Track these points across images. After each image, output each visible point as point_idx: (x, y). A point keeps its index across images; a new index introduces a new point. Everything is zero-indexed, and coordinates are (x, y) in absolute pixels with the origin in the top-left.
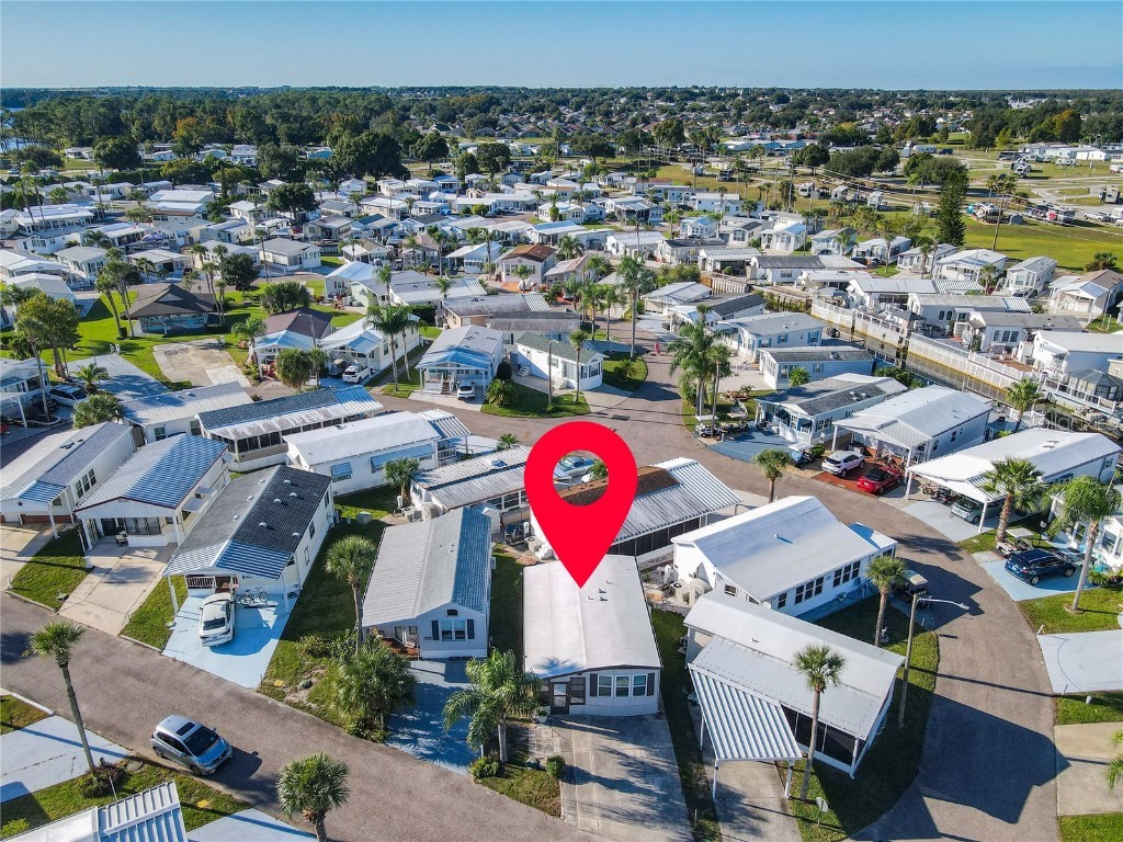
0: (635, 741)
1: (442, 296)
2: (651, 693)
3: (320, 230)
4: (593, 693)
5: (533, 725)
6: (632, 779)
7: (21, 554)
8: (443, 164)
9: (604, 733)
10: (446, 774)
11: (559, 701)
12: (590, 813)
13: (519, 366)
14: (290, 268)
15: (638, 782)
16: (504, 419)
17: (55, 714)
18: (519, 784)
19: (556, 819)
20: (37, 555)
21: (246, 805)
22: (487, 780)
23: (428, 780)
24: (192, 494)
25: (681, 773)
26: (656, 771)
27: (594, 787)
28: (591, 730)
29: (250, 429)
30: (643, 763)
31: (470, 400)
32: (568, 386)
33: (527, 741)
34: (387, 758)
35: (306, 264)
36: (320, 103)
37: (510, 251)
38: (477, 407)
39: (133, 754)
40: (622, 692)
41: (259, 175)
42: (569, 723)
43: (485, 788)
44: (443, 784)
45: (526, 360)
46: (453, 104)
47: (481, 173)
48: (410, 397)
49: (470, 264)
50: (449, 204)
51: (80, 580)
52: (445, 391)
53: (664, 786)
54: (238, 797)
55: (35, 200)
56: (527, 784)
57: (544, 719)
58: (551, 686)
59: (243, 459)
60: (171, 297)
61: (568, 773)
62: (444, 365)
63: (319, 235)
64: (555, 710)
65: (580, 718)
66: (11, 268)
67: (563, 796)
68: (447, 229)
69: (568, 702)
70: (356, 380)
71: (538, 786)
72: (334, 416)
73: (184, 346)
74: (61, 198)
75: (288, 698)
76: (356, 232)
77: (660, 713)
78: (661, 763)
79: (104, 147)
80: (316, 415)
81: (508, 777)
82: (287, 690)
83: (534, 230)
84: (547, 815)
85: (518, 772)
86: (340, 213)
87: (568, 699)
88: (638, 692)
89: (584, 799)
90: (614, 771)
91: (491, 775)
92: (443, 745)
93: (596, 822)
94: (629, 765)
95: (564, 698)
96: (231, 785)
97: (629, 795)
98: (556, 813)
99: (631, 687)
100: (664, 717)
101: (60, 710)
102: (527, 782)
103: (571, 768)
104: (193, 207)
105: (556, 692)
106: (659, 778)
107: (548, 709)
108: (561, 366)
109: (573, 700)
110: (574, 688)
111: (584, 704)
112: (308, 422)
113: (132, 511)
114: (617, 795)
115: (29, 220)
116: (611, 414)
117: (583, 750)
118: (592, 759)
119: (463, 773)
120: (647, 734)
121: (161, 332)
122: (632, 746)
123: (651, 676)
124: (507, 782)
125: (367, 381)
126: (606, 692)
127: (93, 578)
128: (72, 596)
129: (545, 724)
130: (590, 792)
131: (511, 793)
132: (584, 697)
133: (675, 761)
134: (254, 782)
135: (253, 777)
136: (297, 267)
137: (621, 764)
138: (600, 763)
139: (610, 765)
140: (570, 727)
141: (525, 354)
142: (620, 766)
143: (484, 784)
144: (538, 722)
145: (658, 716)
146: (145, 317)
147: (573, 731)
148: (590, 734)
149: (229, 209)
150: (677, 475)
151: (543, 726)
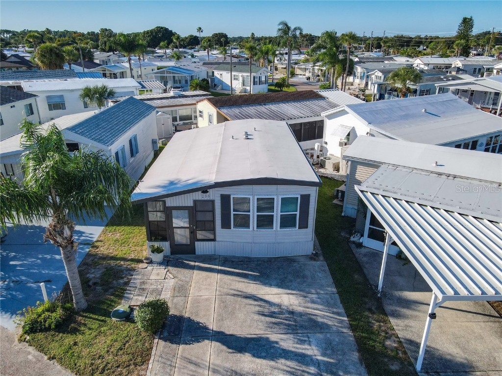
0: (282, 284)
2: (304, 225)
4: (226, 225)
6: (273, 337)
9: (238, 275)
11: (181, 236)
13: (215, 85)
22: (40, 336)
25: (353, 328)
26: (314, 325)
27: (210, 347)
28: (219, 272)
33: (127, 284)
40: (265, 222)
42: (192, 263)
43: (31, 349)
45: (220, 80)
53: (328, 348)
56: (101, 344)
57: (158, 257)
58: (168, 212)
60: (14, 59)
61: (173, 327)
64: (175, 247)
65: (209, 258)
69: (194, 238)
71: (117, 345)
77: (316, 255)
78: (321, 313)
85: (94, 325)
87: (193, 233)
88: (287, 222)
90: (247, 324)
91: (48, 329)
94: (272, 315)
95: (188, 231)
99: (277, 214)
100: (321, 258)
102: (102, 340)
103: (180, 319)
105: (176, 222)
106: (319, 336)
107: (166, 246)
108: (241, 79)
109: (200, 235)
110: (200, 217)
111: (214, 240)
117: (205, 294)
118: (214, 307)
120: (298, 277)
122: (275, 290)
123: (306, 198)
124: (69, 340)
126: (243, 222)
129: (160, 264)
130: (201, 354)
132: (213, 230)
133: (342, 311)
139: (241, 315)
140: (193, 268)
141: (218, 76)
142: (256, 317)
144: (151, 262)
145: (314, 257)
147: (195, 272)
148: (218, 276)
150: (323, 94)
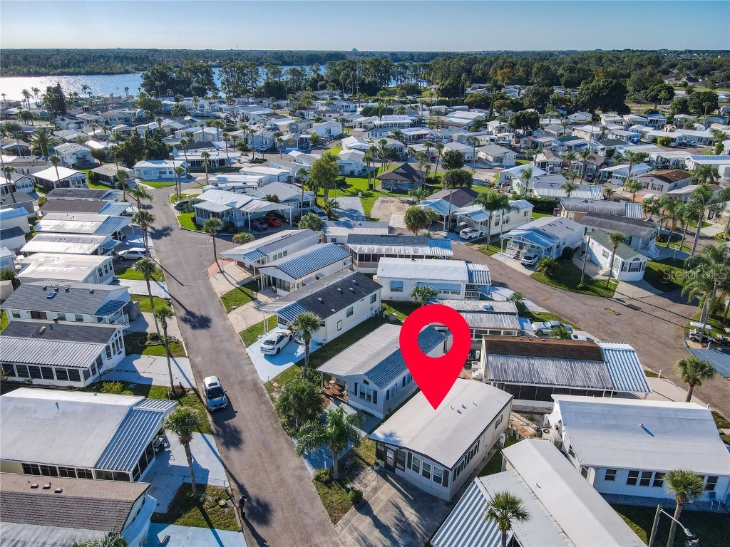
0: (418, 510)
1: (566, 195)
2: (445, 485)
3: (530, 143)
4: (409, 467)
5: (369, 468)
6: (393, 529)
7: (237, 283)
8: (665, 106)
9: (404, 495)
10: (304, 468)
11: (390, 462)
12: (351, 532)
14: (493, 164)
15: (395, 533)
16: (541, 285)
17: (188, 357)
18: (331, 495)
19: (332, 525)
20: (243, 286)
21: (211, 432)
22: (319, 483)
23: (292, 467)
24: (313, 275)
26: (413, 534)
27: (368, 520)
28: (398, 489)
29: (369, 249)
30: (409, 525)
31: (528, 267)
32: (611, 275)
33: (357, 475)
34: (285, 445)
35: (504, 163)
36: (603, 61)
37: (653, 172)
38: (529, 272)
39: (196, 387)
40: (426, 474)
41: (522, 105)
42: (389, 478)
43: (314, 487)
44: (297, 473)
45: (590, 249)
46: (716, 63)
47: (690, 114)
48: (492, 256)
49: (617, 178)
50: (643, 135)
51: (246, 302)
52: (516, 258)
53: (408, 545)
54: (213, 427)
55: (390, 112)
56: (336, 497)
57: (377, 468)
58: (387, 449)
59: (360, 266)
60: (401, 171)
61: (361, 505)
62: (520, 239)
63: (529, 146)
64: (387, 466)
65: (398, 479)
66: (348, 146)
67: (347, 515)
68: (621, 151)
69: (395, 465)
70: (467, 237)
71: (339, 501)
72: (420, 253)
73: (394, 199)
74: (402, 112)
75: (273, 394)
76: (555, 147)
77: (452, 503)
79: (443, 84)
80: (410, 250)
81: (330, 487)
82: (276, 390)
83: (692, 159)
84: (330, 519)
85: (337, 488)
86: (555, 133)
87: (395, 463)
89: (356, 524)
90: (388, 518)
91: (322, 482)
92: (316, 454)
93: (349, 539)
94: (400, 521)
95: (393, 461)
96: (215, 421)
97: (382, 537)
98: (335, 521)
99: (432, 473)
101: (191, 356)
102: (337, 496)
104: (466, 122)
105: (389, 455)
106: (410, 539)
107: (382, 463)
108: (609, 258)
109: (398, 465)
110: (399, 457)
111: (404, 471)
112: (402, 253)
113: (280, 275)
114: (377, 532)
115: (379, 122)
116: (628, 302)
117: (383, 497)
118: (382, 505)
119: (311, 472)
121: (389, 189)
122: (413, 511)
123: (446, 473)
124: (327, 490)
125: (474, 240)
126: (417, 469)
127: (252, 304)
128: (238, 308)
129: (376, 471)
130: (363, 521)
131: (324, 497)
132: (404, 466)
133: (431, 535)
134: (224, 424)
135: (226, 422)
136: (498, 164)
137: (396, 518)
138: (385, 510)
139: (389, 514)
140: (388, 480)
142: (393, 518)
143: (316, 485)
144: (373, 468)
145: (449, 504)
146: (384, 180)
147: (388, 483)
148: (395, 491)
149: (487, 125)
150: (608, 355)
151: (374, 472)
